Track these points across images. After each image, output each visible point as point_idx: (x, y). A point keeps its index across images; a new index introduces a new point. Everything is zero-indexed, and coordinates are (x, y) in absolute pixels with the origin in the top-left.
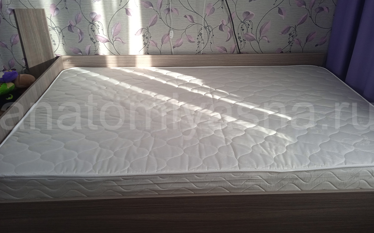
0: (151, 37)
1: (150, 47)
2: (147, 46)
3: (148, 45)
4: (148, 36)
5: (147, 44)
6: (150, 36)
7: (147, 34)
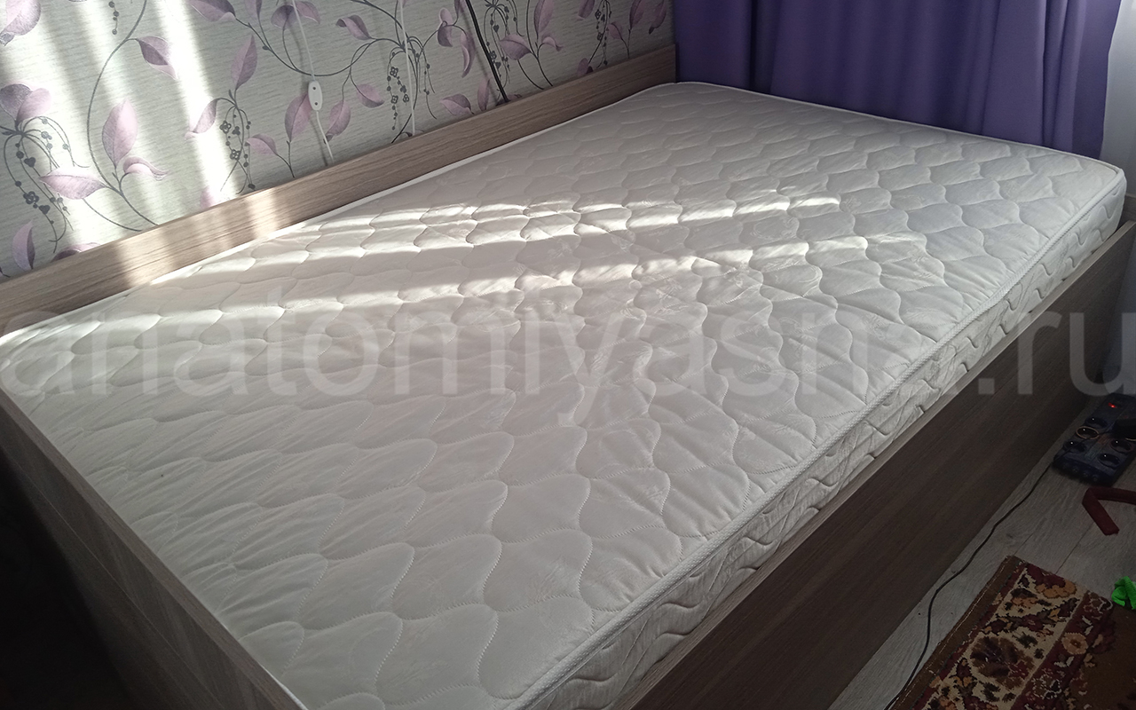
0: (249, 123)
1: (251, 160)
2: (242, 160)
3: (246, 156)
4: (238, 122)
5: (242, 154)
6: (245, 121)
7: (235, 116)
